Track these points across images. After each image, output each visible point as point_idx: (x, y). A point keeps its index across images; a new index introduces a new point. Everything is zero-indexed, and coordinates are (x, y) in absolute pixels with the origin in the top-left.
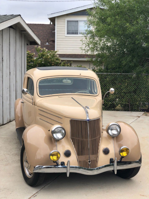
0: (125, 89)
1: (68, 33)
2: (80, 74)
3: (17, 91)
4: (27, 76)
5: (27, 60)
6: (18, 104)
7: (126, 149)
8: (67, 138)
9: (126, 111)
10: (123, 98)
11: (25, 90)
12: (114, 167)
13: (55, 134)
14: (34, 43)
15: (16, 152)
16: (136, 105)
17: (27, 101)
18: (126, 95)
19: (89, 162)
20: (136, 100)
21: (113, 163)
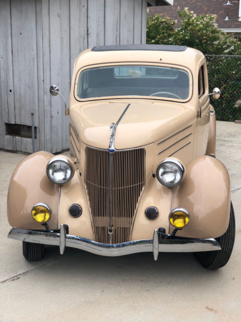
2: (161, 60)
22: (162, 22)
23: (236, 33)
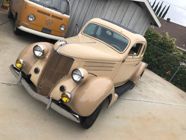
2: (121, 32)
22: (156, 34)
23: (183, 51)
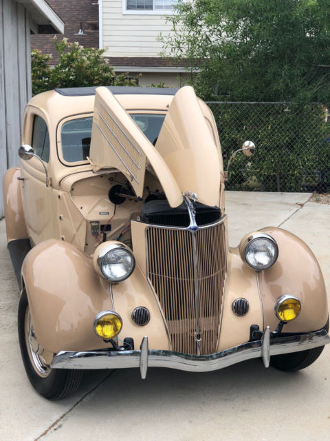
0: (266, 140)
1: (129, 7)
2: (168, 106)
3: (9, 147)
4: (31, 111)
5: (34, 71)
6: (11, 181)
7: (293, 301)
8: (139, 277)
9: (269, 191)
10: (263, 162)
11: (28, 147)
12: (262, 350)
13: (108, 267)
14: (48, 28)
15: (9, 302)
16: (293, 176)
17: (32, 175)
18: (270, 154)
19: (199, 337)
20: (294, 165)
21: (260, 339)
